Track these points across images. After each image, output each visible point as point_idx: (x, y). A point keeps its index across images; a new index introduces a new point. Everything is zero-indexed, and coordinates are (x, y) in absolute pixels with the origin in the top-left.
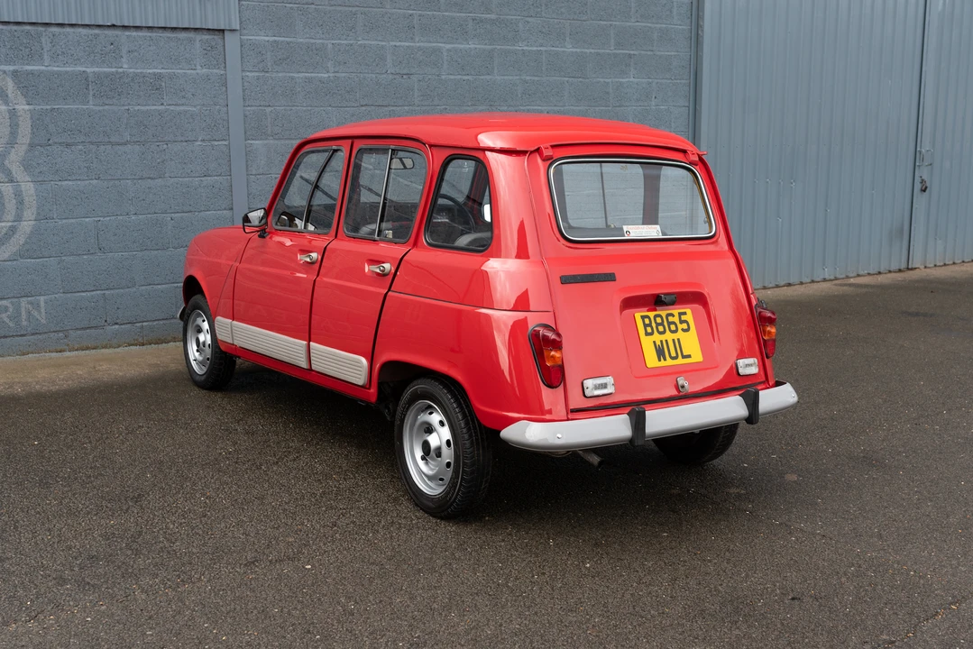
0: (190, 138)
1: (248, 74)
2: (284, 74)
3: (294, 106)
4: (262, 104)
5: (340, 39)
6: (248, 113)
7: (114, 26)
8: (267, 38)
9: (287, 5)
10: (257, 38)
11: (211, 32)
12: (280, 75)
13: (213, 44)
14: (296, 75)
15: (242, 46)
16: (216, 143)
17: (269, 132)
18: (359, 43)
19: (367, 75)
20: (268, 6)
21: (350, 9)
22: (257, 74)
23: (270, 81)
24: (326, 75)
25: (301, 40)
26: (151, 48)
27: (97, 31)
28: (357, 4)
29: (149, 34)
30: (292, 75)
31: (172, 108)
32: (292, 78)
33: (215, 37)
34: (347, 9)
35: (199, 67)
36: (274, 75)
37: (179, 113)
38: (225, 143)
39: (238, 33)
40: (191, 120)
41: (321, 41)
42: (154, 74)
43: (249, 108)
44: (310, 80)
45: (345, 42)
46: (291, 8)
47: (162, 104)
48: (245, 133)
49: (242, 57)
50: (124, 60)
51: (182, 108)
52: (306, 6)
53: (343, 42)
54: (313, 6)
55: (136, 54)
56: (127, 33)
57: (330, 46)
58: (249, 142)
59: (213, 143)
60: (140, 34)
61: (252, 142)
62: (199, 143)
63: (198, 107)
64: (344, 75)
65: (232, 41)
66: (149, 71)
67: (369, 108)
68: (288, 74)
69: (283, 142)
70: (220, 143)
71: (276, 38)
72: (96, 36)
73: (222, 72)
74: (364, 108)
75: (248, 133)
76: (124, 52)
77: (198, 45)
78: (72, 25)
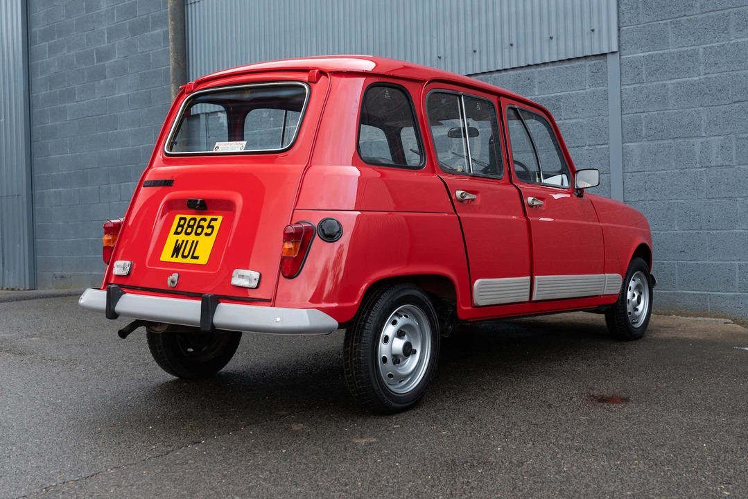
0: (580, 144)
1: (627, 87)
2: (658, 83)
3: (666, 110)
4: (638, 110)
5: (711, 43)
6: (625, 120)
7: (529, 65)
8: (642, 54)
9: (661, 22)
10: (635, 55)
11: (598, 58)
12: (654, 84)
13: (599, 66)
14: (669, 82)
15: (621, 64)
16: (600, 147)
17: (644, 135)
18: (732, 42)
19: (740, 72)
20: (644, 27)
21: (723, 12)
22: (634, 86)
23: (645, 91)
24: (698, 78)
25: (673, 50)
26: (554, 78)
27: (520, 71)
28: (730, 5)
29: (553, 67)
30: (664, 82)
31: (567, 121)
32: (665, 85)
33: (601, 61)
34: (718, 12)
35: (588, 87)
36: (649, 84)
37: (572, 125)
38: (607, 146)
39: (618, 55)
40: (581, 130)
41: (692, 48)
42: (555, 97)
43: (627, 116)
44: (681, 85)
45: (717, 44)
46: (665, 24)
47: (560, 119)
48: (623, 137)
49: (621, 74)
50: (536, 89)
51: (574, 121)
52: (678, 19)
53: (714, 45)
54: (685, 18)
55: (544, 84)
56: (539, 69)
57: (701, 50)
58: (626, 144)
59: (597, 146)
60: (547, 68)
61: (629, 144)
62: (587, 148)
63: (586, 119)
64: (714, 75)
65: (612, 62)
66: (553, 95)
67: (742, 104)
68: (661, 82)
69: (655, 143)
70: (603, 146)
71: (650, 53)
72: (519, 75)
73: (605, 88)
74: (737, 105)
75: (626, 137)
76: (536, 82)
77: (587, 69)
78: (506, 70)
